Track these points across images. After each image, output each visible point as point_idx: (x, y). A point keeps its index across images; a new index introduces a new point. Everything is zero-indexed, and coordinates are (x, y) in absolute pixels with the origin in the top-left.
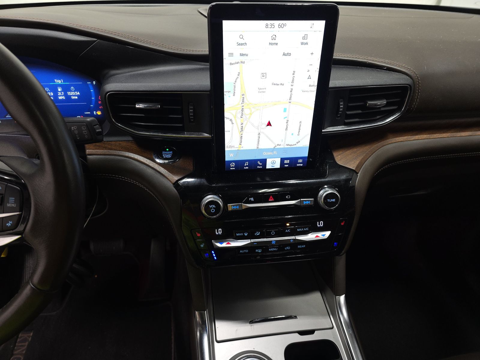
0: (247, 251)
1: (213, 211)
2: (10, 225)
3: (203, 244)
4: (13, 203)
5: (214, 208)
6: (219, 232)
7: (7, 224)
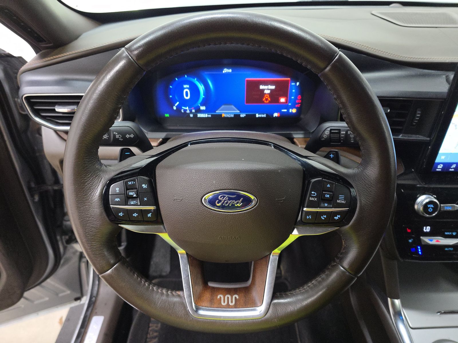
0: (451, 249)
1: (430, 210)
2: (338, 218)
3: (412, 239)
4: (342, 200)
5: (432, 208)
6: (427, 229)
7: (335, 218)
